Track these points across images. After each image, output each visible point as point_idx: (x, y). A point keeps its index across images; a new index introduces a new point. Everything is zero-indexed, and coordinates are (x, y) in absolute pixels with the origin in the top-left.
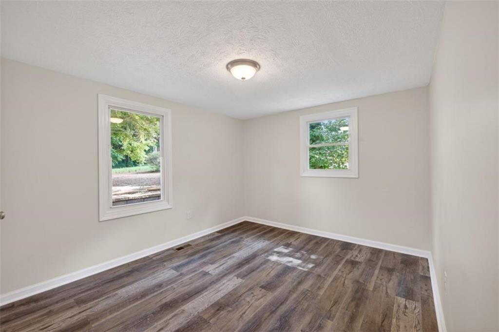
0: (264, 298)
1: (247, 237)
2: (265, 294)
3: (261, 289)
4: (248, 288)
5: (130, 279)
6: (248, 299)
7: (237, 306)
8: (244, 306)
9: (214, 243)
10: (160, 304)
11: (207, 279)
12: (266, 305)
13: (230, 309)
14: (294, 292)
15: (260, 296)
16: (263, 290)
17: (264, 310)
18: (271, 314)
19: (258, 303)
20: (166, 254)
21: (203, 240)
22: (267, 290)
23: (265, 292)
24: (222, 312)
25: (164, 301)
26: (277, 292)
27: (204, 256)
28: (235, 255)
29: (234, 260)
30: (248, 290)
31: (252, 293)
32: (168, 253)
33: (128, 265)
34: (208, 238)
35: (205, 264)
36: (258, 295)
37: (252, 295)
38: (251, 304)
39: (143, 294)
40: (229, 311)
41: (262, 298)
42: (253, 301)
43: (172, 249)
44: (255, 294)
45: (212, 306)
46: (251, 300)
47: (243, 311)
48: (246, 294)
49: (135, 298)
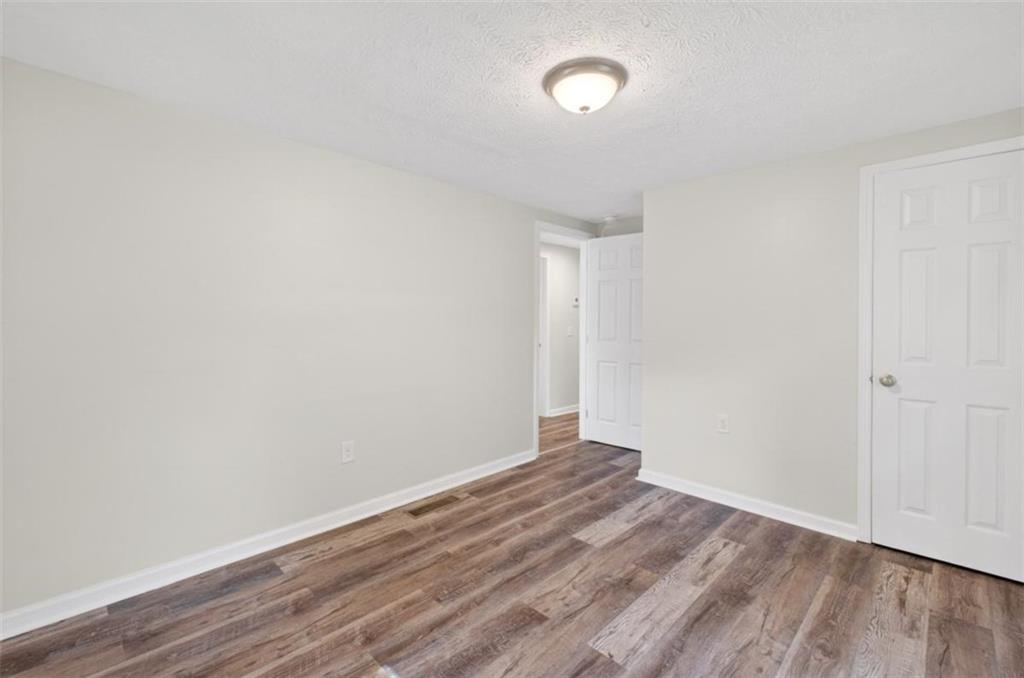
0: (543, 593)
2: (539, 601)
3: (545, 614)
4: (577, 618)
6: (576, 594)
7: (597, 584)
8: (583, 581)
12: (541, 579)
13: (608, 579)
14: (474, 600)
15: (549, 598)
16: (540, 611)
17: (546, 572)
18: (536, 567)
19: (555, 586)
22: (530, 610)
23: (537, 605)
24: (621, 575)
26: (510, 602)
30: (576, 613)
31: (567, 605)
36: (555, 600)
37: (566, 601)
38: (570, 585)
40: (610, 577)
41: (547, 594)
42: (565, 589)
44: (561, 603)
46: (568, 591)
47: (583, 574)
48: (582, 605)
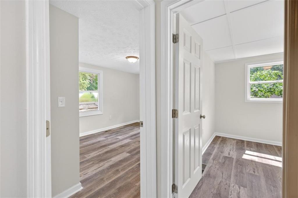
1: (136, 128)
5: (87, 140)
9: (121, 130)
10: (100, 146)
11: (118, 140)
20: (100, 133)
21: (116, 129)
25: (101, 145)
27: (117, 134)
28: (130, 133)
29: (129, 135)
32: (101, 133)
33: (84, 136)
34: (119, 128)
35: (117, 136)
39: (93, 144)
43: (103, 132)
45: (119, 146)
49: (90, 145)
